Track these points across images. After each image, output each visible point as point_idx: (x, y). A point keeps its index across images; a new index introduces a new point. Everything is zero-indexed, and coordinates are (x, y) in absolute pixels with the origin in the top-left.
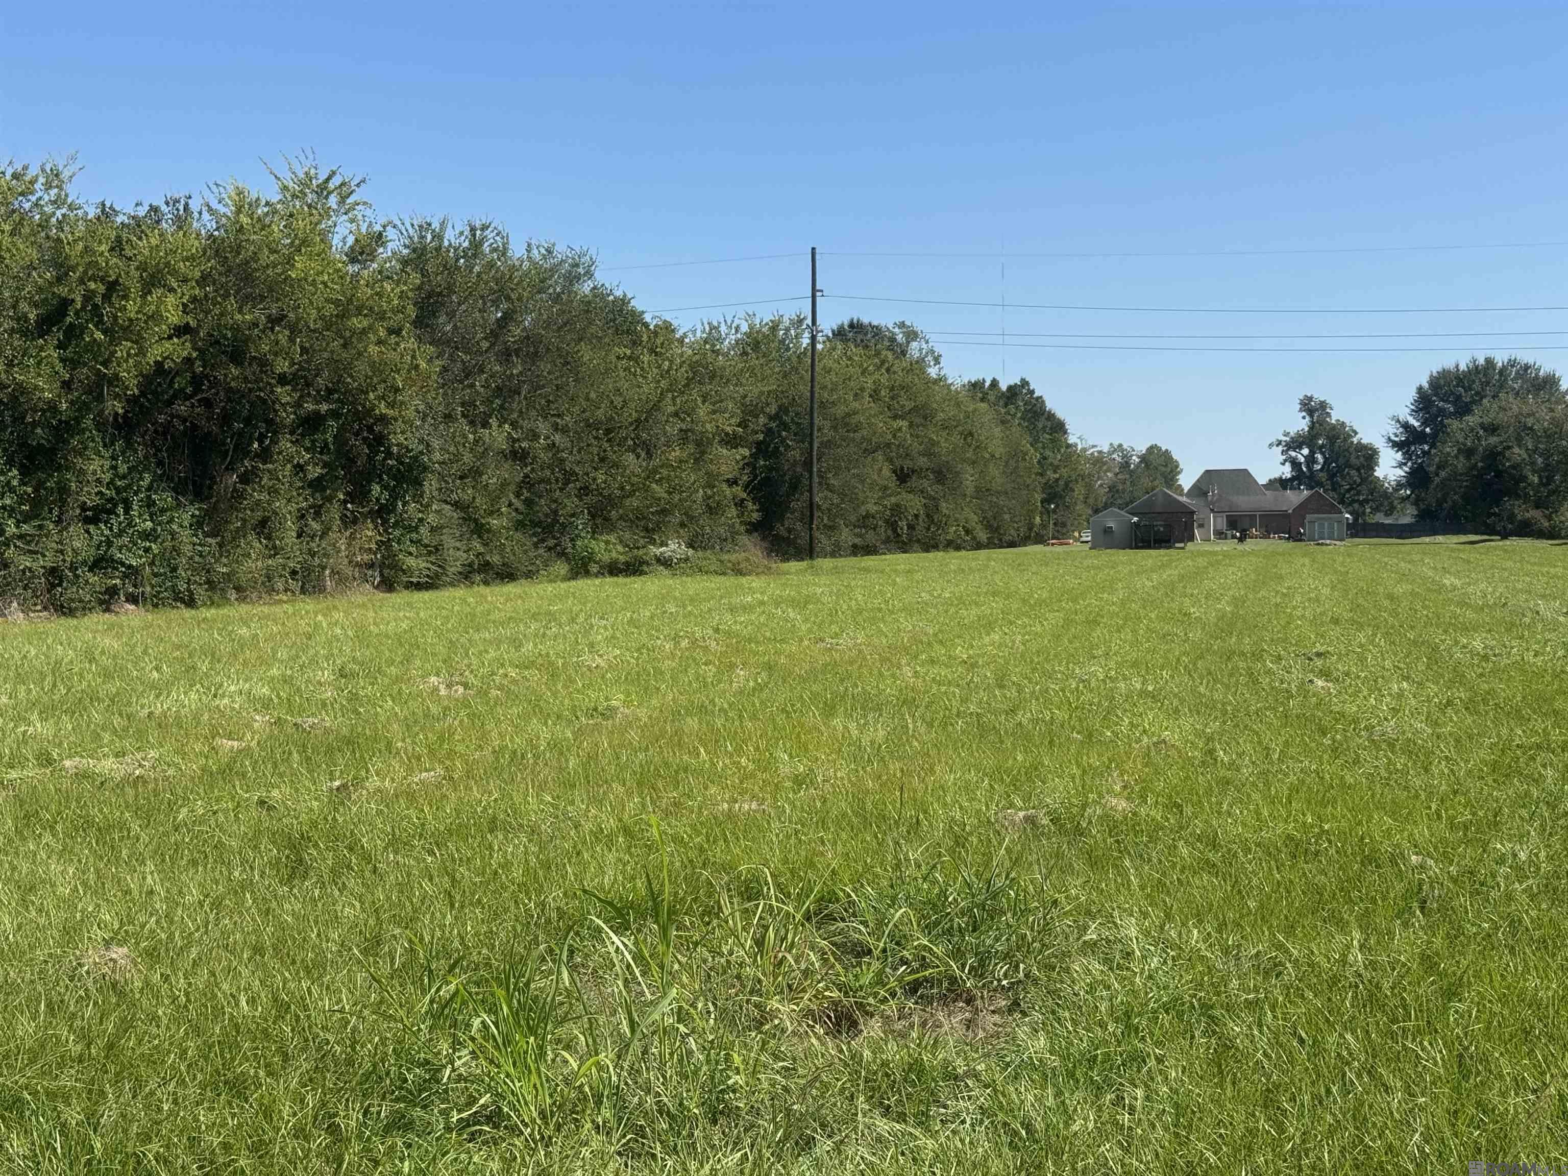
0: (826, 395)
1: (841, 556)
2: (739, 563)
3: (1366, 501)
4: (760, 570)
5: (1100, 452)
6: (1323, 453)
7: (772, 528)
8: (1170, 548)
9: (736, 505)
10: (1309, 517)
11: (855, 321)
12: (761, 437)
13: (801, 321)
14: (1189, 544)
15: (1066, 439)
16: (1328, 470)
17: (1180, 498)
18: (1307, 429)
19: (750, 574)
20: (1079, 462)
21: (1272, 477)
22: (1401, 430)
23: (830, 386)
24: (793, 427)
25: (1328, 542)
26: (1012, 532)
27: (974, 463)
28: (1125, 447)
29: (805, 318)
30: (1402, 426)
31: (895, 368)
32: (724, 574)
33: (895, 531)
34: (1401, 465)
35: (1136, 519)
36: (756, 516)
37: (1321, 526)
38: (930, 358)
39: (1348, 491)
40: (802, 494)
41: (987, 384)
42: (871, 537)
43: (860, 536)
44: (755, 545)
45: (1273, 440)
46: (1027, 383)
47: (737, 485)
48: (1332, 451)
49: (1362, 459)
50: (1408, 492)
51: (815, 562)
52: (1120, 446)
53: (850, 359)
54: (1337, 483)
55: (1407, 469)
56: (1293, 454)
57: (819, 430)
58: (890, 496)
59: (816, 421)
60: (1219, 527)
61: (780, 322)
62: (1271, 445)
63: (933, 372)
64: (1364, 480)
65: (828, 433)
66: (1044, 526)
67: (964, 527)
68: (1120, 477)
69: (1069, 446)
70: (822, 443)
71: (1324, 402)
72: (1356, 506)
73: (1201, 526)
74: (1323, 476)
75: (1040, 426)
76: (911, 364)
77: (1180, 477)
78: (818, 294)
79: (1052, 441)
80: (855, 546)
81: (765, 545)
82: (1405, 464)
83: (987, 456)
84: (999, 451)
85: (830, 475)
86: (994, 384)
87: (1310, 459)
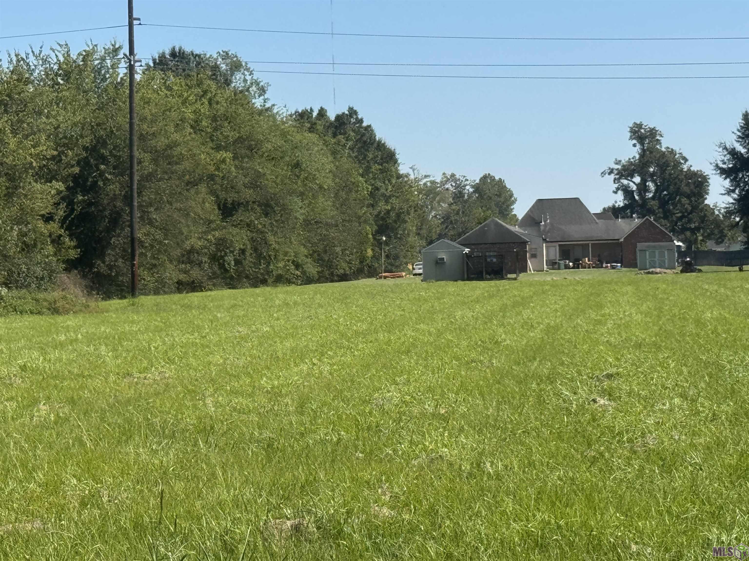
0: (145, 127)
1: (165, 293)
2: (55, 302)
3: (698, 229)
4: (77, 308)
5: (433, 182)
6: (654, 181)
7: (92, 266)
8: (502, 278)
9: (53, 242)
10: (640, 246)
11: (177, 50)
12: (77, 170)
13: (116, 51)
14: (522, 275)
15: (397, 170)
16: (660, 199)
17: (512, 228)
18: (637, 157)
19: (67, 312)
20: (412, 193)
21: (606, 206)
22: (728, 156)
23: (149, 117)
24: (112, 160)
25: (658, 270)
26: (344, 265)
27: (302, 194)
28: (457, 177)
29: (120, 48)
30: (729, 153)
31: (218, 98)
32: (39, 313)
33: (222, 266)
34: (729, 192)
35: (467, 250)
36: (73, 254)
37: (653, 255)
38: (254, 88)
39: (680, 218)
40: (123, 229)
41: (315, 114)
42: (196, 273)
43: (186, 272)
44: (75, 285)
45: (605, 168)
46: (356, 113)
47: (54, 221)
48: (664, 179)
49: (692, 187)
50: (738, 219)
51: (136, 300)
52: (453, 175)
53: (169, 88)
54: (669, 211)
55: (735, 196)
56: (625, 182)
57: (140, 163)
58: (215, 230)
59: (136, 153)
60: (552, 257)
61: (94, 51)
62: (603, 174)
63: (258, 102)
64: (695, 208)
65: (149, 167)
66: (376, 257)
67: (293, 262)
68: (454, 207)
69: (399, 176)
70: (141, 176)
71: (654, 129)
72: (688, 233)
73: (534, 256)
74: (655, 204)
75: (371, 156)
76: (235, 94)
77: (514, 206)
78: (135, 22)
79: (382, 171)
80: (179, 283)
81: (84, 283)
82: (733, 191)
83: (316, 187)
84: (328, 183)
85: (152, 209)
86: (322, 113)
87: (643, 188)
